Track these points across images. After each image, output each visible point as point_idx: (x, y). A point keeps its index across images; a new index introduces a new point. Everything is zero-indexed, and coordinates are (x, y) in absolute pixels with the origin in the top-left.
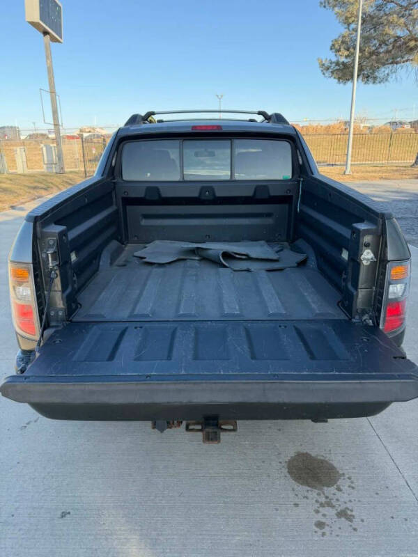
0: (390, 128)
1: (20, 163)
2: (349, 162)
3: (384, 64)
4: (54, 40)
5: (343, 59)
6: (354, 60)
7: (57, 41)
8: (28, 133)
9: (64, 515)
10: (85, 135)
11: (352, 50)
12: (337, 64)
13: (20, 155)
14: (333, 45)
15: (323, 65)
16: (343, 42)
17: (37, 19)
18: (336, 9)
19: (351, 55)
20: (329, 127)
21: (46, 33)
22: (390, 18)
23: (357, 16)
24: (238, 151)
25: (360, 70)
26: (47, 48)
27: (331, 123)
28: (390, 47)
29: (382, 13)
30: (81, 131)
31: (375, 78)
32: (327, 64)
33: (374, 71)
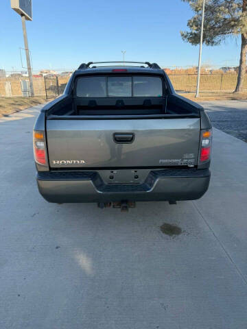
0: (222, 71)
1: (8, 91)
2: (198, 91)
3: (217, 34)
4: (27, 19)
5: (194, 31)
6: (200, 32)
7: (29, 19)
8: (10, 73)
9: (57, 248)
10: (44, 75)
11: (199, 26)
12: (191, 34)
13: (8, 86)
14: (189, 23)
15: (183, 35)
16: (194, 22)
17: (17, 6)
18: (190, 2)
19: (199, 29)
20: (187, 70)
21: (22, 15)
22: (220, 8)
23: (202, 7)
24: (135, 82)
25: (204, 37)
26: (24, 24)
27: (188, 68)
28: (221, 24)
29: (217, 5)
30: (41, 72)
31: (213, 42)
32: (185, 34)
33: (212, 38)
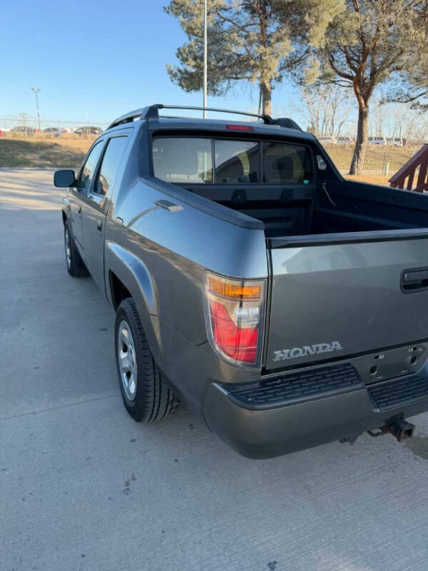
5: (190, 69)
11: (199, 61)
12: (185, 72)
14: (180, 53)
15: (172, 72)
16: (190, 52)
18: (180, 18)
19: (199, 66)
23: (202, 29)
32: (175, 71)
